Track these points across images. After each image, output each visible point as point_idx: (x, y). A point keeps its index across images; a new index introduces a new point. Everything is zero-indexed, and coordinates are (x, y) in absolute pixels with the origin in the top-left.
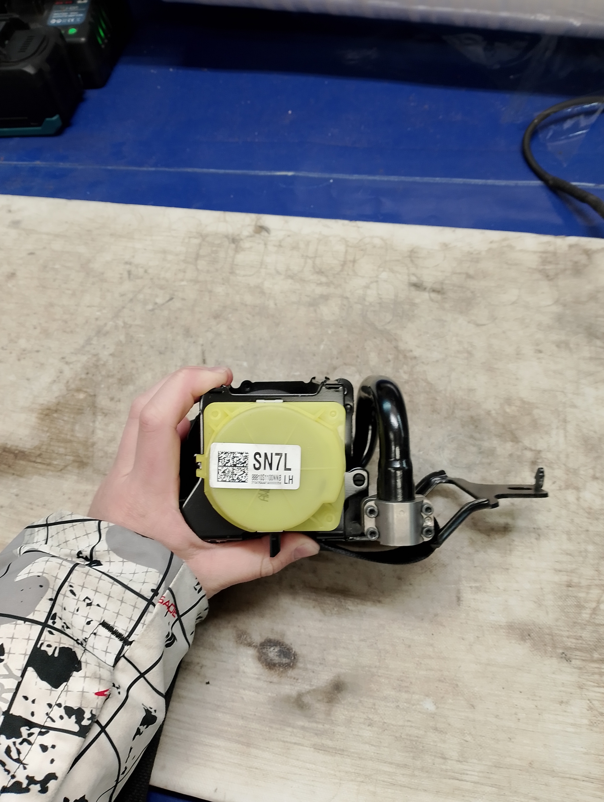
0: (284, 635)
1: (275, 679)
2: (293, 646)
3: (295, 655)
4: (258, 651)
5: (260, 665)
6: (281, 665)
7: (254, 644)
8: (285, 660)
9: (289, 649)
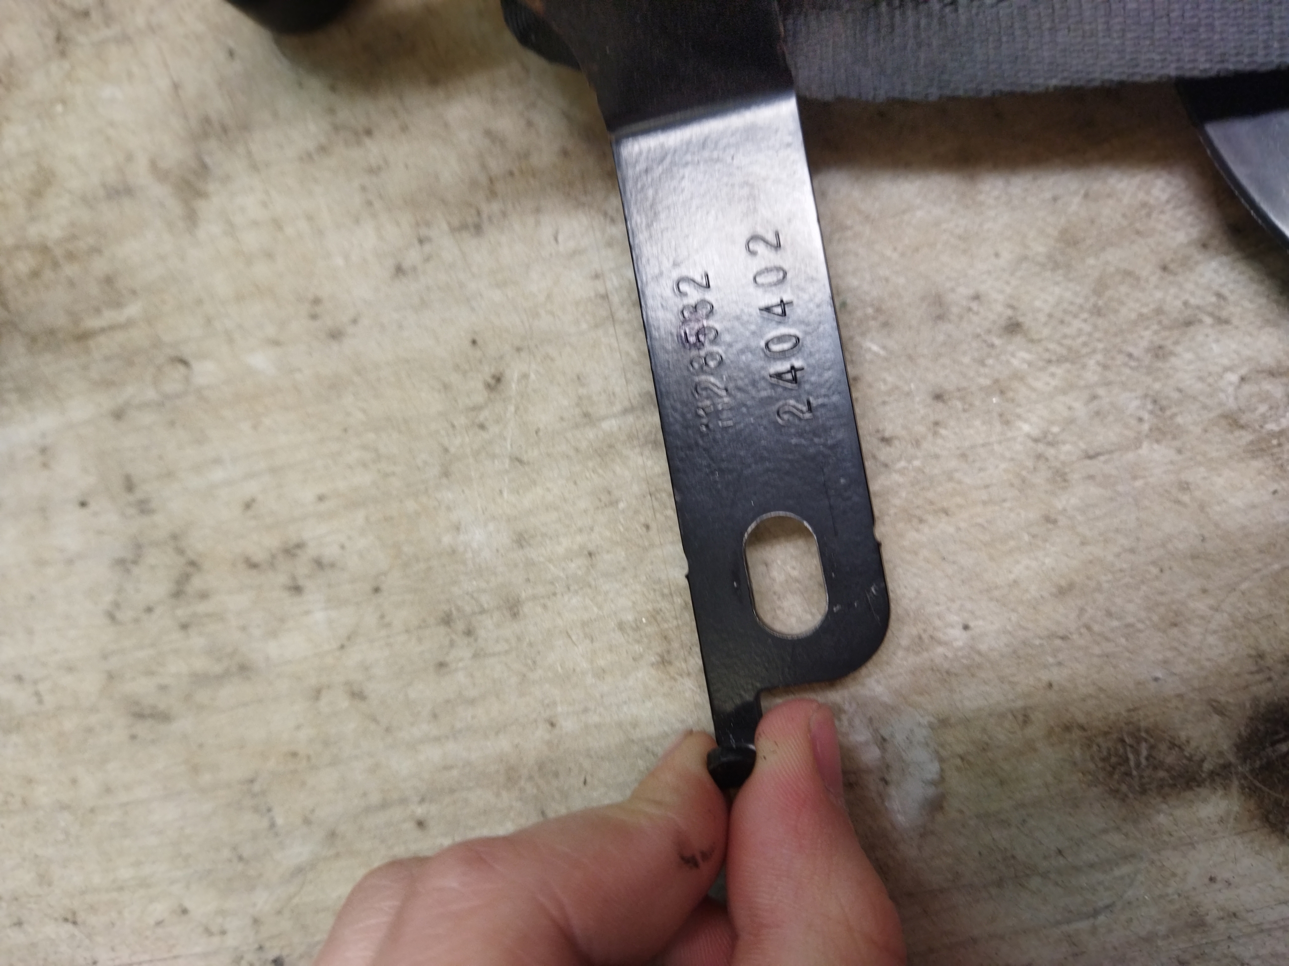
7: (1207, 766)
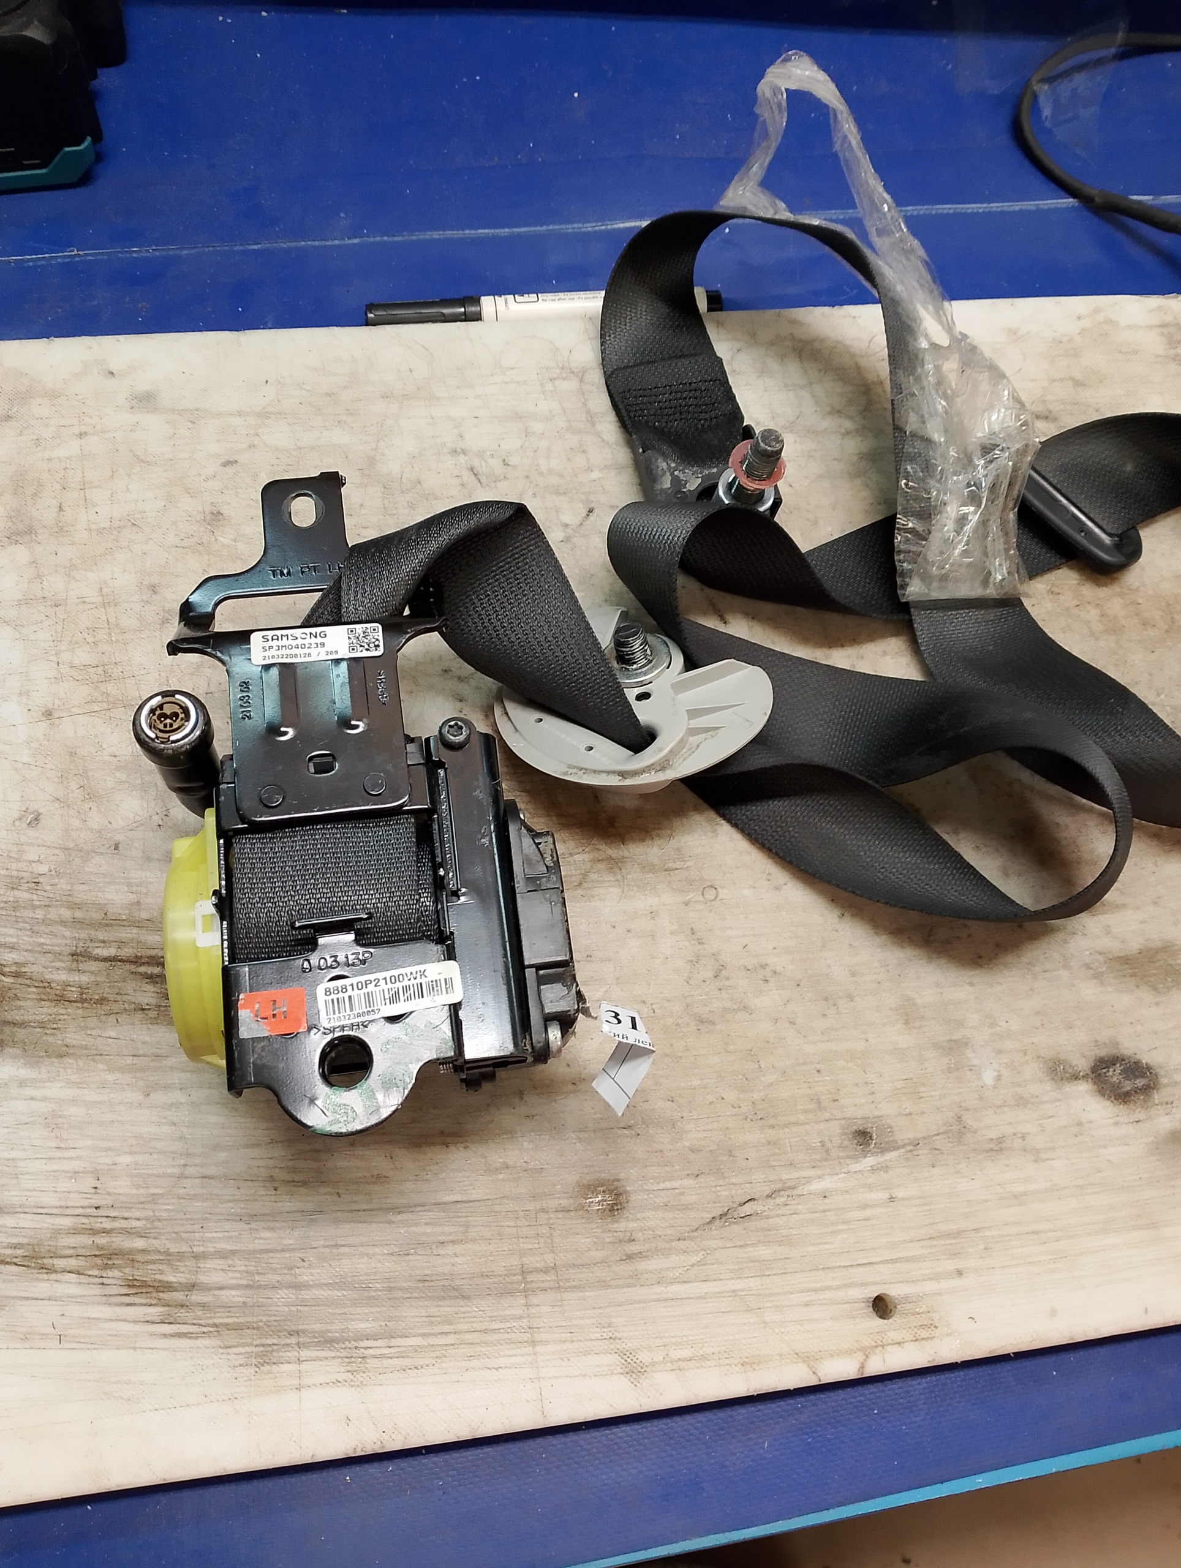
0: (1117, 1043)
1: (1140, 1114)
2: (1138, 1057)
3: (1149, 1068)
4: (1095, 1083)
5: (1108, 1103)
6: (1137, 1091)
8: (1140, 1082)
9: (1137, 1063)
